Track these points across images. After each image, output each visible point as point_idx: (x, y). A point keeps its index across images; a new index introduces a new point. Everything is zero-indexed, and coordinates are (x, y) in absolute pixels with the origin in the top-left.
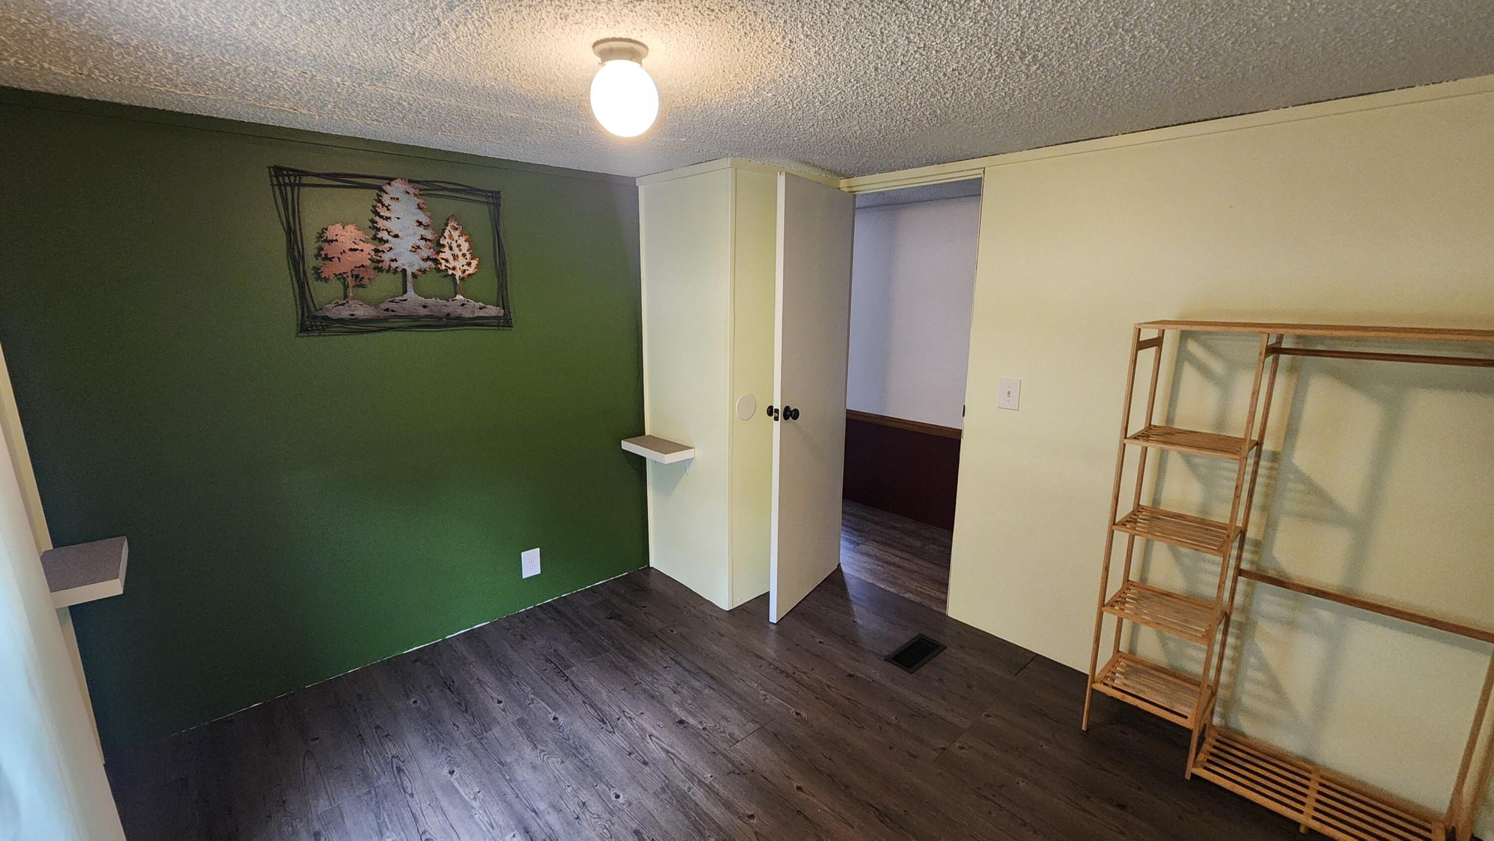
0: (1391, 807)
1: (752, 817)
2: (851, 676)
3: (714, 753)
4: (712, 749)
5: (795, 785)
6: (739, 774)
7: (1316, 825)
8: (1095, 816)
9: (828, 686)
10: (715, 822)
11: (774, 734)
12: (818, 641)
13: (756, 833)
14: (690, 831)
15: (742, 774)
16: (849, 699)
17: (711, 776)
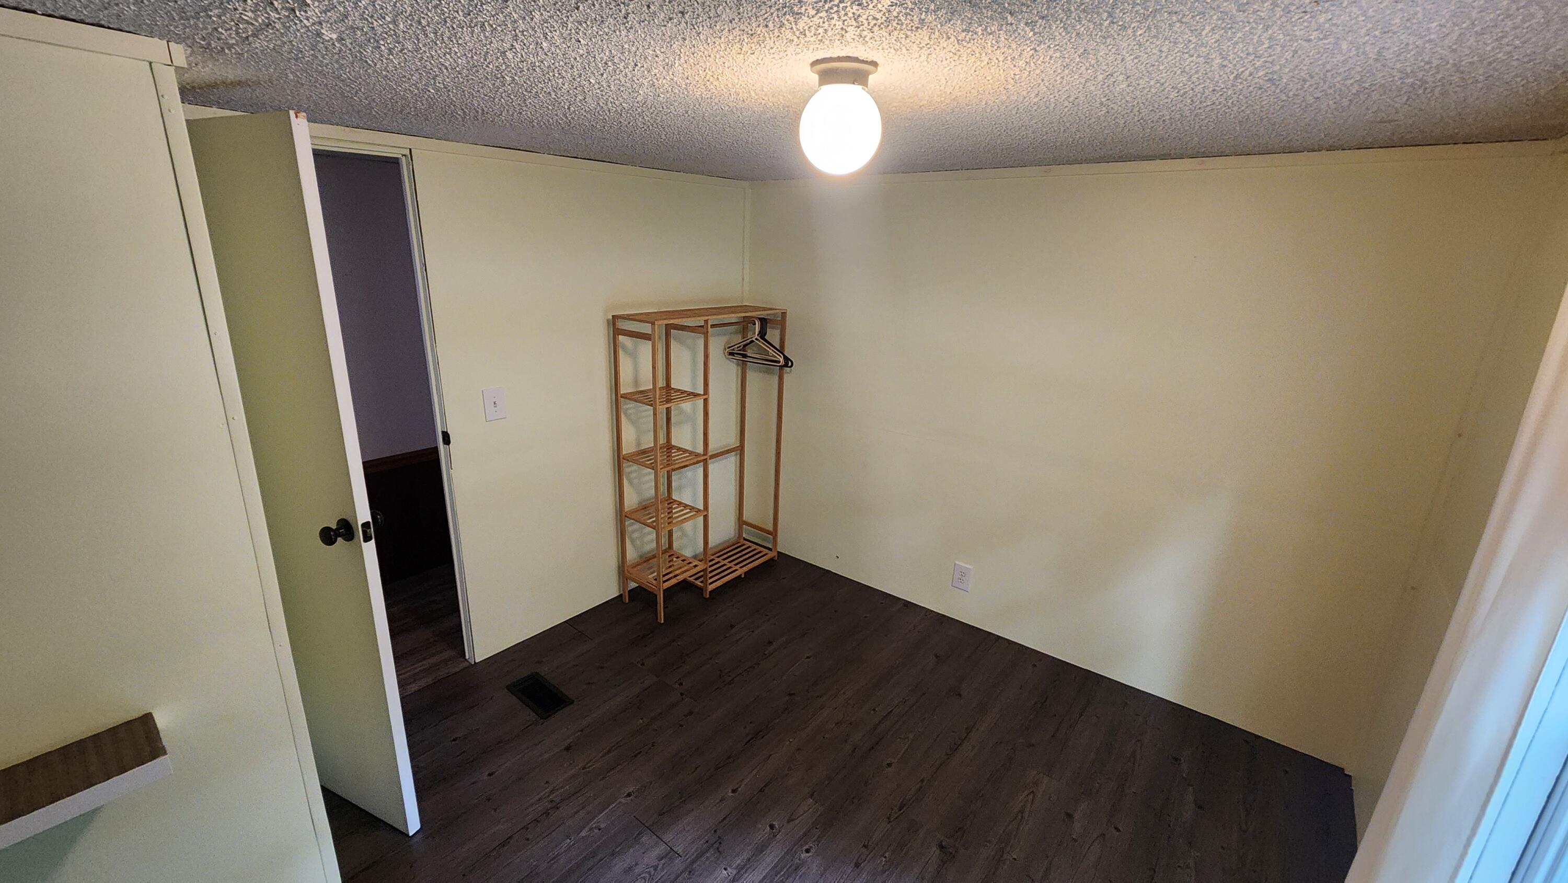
0: (725, 549)
1: (772, 827)
2: (568, 749)
3: (690, 872)
4: (686, 875)
5: (731, 794)
6: (720, 843)
7: (745, 569)
8: (742, 638)
9: (584, 768)
10: (783, 857)
11: (660, 815)
12: (486, 778)
13: (788, 822)
14: (798, 877)
15: (720, 841)
16: (609, 751)
17: (725, 869)
